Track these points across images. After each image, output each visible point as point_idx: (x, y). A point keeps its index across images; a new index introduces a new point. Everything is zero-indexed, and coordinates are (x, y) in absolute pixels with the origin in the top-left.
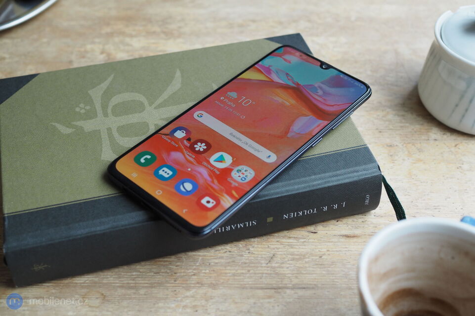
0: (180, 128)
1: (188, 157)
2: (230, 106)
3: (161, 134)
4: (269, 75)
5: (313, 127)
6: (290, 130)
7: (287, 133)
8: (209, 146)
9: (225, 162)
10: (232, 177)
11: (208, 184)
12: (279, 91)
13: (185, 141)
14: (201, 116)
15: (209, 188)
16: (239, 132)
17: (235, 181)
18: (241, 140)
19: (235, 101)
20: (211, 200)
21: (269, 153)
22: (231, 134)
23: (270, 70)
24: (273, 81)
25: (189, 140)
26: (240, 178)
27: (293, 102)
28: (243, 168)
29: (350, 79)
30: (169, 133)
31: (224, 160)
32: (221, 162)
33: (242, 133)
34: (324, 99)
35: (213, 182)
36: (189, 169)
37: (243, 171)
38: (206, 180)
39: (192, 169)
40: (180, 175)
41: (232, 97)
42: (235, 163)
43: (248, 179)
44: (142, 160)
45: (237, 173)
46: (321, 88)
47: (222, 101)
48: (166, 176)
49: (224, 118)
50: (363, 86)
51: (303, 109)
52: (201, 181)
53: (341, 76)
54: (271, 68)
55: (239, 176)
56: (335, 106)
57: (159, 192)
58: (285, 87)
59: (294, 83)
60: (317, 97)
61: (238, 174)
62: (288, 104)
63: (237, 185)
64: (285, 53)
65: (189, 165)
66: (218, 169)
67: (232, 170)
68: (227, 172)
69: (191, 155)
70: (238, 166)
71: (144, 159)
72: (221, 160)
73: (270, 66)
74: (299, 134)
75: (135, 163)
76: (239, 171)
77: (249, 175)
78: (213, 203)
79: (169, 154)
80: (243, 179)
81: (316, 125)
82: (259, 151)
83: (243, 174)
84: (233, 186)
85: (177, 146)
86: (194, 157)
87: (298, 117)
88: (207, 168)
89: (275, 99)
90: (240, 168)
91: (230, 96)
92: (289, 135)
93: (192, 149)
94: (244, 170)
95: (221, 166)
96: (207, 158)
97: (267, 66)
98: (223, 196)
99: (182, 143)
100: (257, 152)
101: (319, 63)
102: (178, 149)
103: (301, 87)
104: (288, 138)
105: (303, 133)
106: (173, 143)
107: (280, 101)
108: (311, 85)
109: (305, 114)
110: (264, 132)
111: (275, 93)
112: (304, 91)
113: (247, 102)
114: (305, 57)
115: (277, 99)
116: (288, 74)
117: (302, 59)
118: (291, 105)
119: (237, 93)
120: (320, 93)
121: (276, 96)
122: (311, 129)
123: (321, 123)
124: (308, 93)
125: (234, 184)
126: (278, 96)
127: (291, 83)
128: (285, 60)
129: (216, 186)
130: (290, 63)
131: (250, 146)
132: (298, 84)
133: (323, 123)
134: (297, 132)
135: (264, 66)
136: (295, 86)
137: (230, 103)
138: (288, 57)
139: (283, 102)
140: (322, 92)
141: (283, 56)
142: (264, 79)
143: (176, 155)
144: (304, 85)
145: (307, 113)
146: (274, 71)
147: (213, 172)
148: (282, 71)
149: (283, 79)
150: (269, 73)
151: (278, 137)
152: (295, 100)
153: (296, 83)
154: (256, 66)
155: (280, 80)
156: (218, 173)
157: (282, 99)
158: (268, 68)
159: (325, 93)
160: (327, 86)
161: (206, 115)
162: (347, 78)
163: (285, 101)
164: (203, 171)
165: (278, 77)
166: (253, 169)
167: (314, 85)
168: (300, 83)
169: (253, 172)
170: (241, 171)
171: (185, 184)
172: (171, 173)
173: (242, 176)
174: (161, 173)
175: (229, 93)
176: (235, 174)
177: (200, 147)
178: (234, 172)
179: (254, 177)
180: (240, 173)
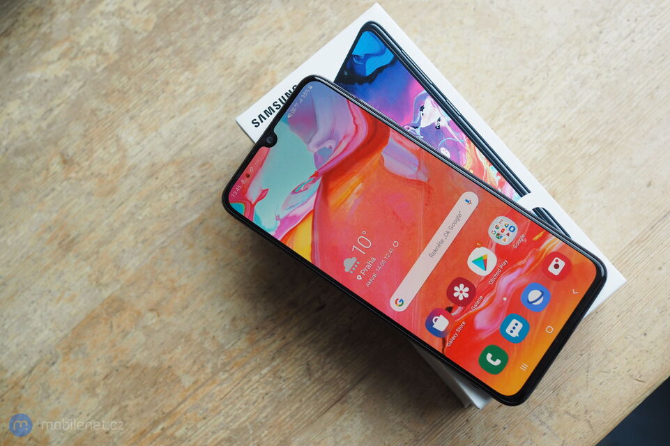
0: (429, 325)
1: (482, 305)
2: (374, 266)
3: (443, 350)
4: (299, 218)
5: (405, 149)
6: (414, 179)
7: (419, 183)
8: (457, 282)
9: (486, 255)
10: (511, 243)
11: (527, 272)
12: (333, 201)
13: (453, 314)
14: (401, 300)
15: (532, 269)
16: (424, 248)
17: (517, 239)
18: (442, 241)
19: (362, 260)
20: (554, 263)
21: (461, 203)
22: (431, 255)
23: (287, 217)
24: (313, 211)
25: (450, 310)
26: (511, 233)
27: (355, 179)
28: (492, 232)
29: (295, 104)
30: (441, 341)
31: (482, 257)
32: (485, 262)
33: (427, 241)
34: (344, 137)
35: (523, 266)
36: (505, 299)
37: (499, 231)
38: (520, 275)
39: (504, 296)
40: (516, 306)
41: (356, 264)
42: (485, 241)
43: (511, 223)
44: (498, 362)
45: (503, 238)
46: (319, 145)
47: (366, 278)
48: (520, 326)
49: (402, 268)
50: (310, 86)
51: (368, 164)
52: (524, 280)
53: (289, 116)
54: (281, 217)
55: (508, 234)
56: (357, 123)
57: (549, 329)
58: (324, 193)
59: (314, 181)
60: (337, 150)
61: (504, 235)
62: (360, 186)
63: (523, 236)
64: (243, 197)
65: (496, 301)
66: (499, 263)
67: (498, 245)
68: (501, 252)
69: (478, 302)
70: (490, 238)
71: (495, 361)
72: (481, 261)
73: (277, 218)
74: (419, 168)
75: (500, 374)
76: (498, 236)
77: (503, 223)
78: (557, 261)
79: (481, 331)
80: (512, 229)
81: (400, 147)
82: (460, 215)
83: (503, 230)
84: (526, 241)
85: (464, 323)
86: (481, 297)
87: (387, 171)
88: (498, 276)
89: (351, 204)
90: (493, 236)
91: (354, 267)
92: (423, 178)
93: (466, 303)
94: (496, 230)
95: (492, 261)
96: (482, 279)
97: (279, 222)
98: (544, 251)
99: (457, 317)
100: (461, 218)
101: (264, 149)
102: (470, 321)
103: (320, 171)
104: (428, 181)
105: (417, 162)
106: (459, 330)
107: (356, 197)
108: (316, 158)
109: (379, 162)
110: (422, 213)
111: (340, 206)
112: (329, 166)
113: (363, 243)
114: (250, 169)
115: (352, 201)
116: (294, 192)
117: (255, 173)
118: (363, 182)
119: (346, 258)
120: (332, 143)
121: (346, 203)
122: (409, 152)
123: (395, 140)
124: (333, 159)
125: (522, 239)
126: (344, 201)
127: (313, 185)
128: (260, 198)
129: (528, 261)
130: (267, 190)
131: (451, 227)
132: (316, 175)
133: (393, 136)
134: (416, 169)
135: (279, 227)
136: (321, 178)
137: (369, 266)
138: (253, 194)
139: (358, 193)
140: (329, 141)
141: (250, 202)
142: (309, 223)
143: (481, 321)
144: (317, 167)
145: (375, 159)
146: (289, 211)
147: (505, 268)
148: (287, 200)
149: (306, 198)
150: (295, 218)
151: (429, 193)
152: (352, 176)
153: (313, 178)
154: (279, 239)
155: (307, 202)
156: (505, 262)
157: (350, 194)
158: (283, 221)
159: (331, 136)
160: (314, 134)
161: (398, 294)
162: (293, 109)
163: (355, 191)
164: (505, 281)
165: (303, 204)
166: (493, 219)
167: (313, 154)
168: (313, 173)
169: (497, 221)
170: (498, 234)
171: (530, 300)
172: (514, 321)
173: (507, 231)
174: (515, 334)
175: (347, 270)
176: (504, 240)
177: (461, 292)
178: (502, 242)
179: (506, 216)
180: (502, 234)
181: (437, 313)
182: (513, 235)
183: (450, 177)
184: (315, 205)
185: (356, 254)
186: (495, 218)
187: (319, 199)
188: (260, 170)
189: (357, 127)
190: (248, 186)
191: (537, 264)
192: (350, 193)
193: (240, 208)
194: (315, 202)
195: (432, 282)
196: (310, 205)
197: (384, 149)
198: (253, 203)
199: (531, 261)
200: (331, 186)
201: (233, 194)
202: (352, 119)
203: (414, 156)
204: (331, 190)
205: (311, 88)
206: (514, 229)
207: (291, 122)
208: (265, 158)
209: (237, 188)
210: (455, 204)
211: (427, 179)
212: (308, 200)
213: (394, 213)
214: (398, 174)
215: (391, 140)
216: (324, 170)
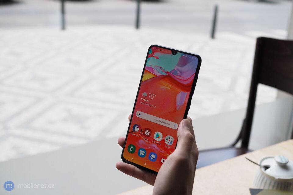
1: (145, 140)
2: (146, 102)
3: (130, 132)
5: (185, 99)
6: (177, 105)
7: (175, 107)
8: (150, 130)
9: (160, 137)
10: (166, 144)
11: (159, 152)
12: (162, 82)
13: (140, 132)
14: (139, 114)
15: (161, 153)
17: (168, 145)
18: (160, 121)
19: (147, 98)
21: (174, 124)
22: (155, 119)
23: (152, 68)
24: (157, 76)
25: (141, 131)
27: (170, 86)
28: (168, 137)
29: (188, 56)
30: (132, 131)
32: (158, 137)
33: (159, 117)
34: (182, 77)
35: (160, 150)
36: (149, 147)
38: (157, 150)
40: (149, 152)
41: (146, 96)
42: (164, 136)
43: (172, 142)
44: (131, 150)
46: (178, 70)
47: (143, 101)
48: (143, 154)
49: (148, 111)
51: (176, 88)
52: (156, 152)
53: (184, 55)
54: (152, 67)
55: (169, 142)
56: (189, 80)
57: (145, 164)
58: (163, 77)
59: (166, 73)
60: (177, 77)
61: (168, 141)
62: (169, 88)
64: (154, 51)
65: (148, 145)
66: (159, 142)
67: (164, 140)
69: (146, 139)
72: (158, 136)
73: (151, 66)
74: (181, 106)
75: (128, 152)
76: (167, 139)
77: (172, 140)
79: (138, 142)
80: (171, 143)
81: (185, 97)
83: (169, 140)
84: (168, 149)
85: (139, 136)
86: (148, 139)
87: (176, 96)
88: (155, 143)
89: (162, 88)
90: (166, 138)
91: (144, 96)
92: (178, 108)
93: (145, 135)
95: (159, 140)
96: (153, 138)
97: (150, 66)
98: (167, 155)
99: (140, 134)
100: (169, 125)
101: (171, 52)
102: (140, 138)
104: (177, 111)
105: (182, 104)
106: (137, 135)
108: (173, 70)
109: (178, 92)
110: (167, 112)
111: (161, 84)
112: (172, 76)
113: (152, 96)
114: (163, 50)
115: (163, 87)
116: (161, 67)
117: (162, 52)
119: (146, 92)
120: (179, 74)
122: (184, 101)
123: (187, 94)
124: (174, 76)
125: (169, 147)
126: (163, 85)
127: (165, 73)
128: (156, 57)
129: (163, 151)
130: (159, 58)
131: (165, 123)
132: (168, 73)
134: (180, 105)
135: (149, 67)
136: (167, 74)
137: (146, 100)
138: (156, 54)
139: (166, 88)
141: (153, 55)
142: (153, 76)
143: (141, 141)
144: (170, 72)
145: (179, 90)
146: (154, 68)
147: (158, 144)
148: (158, 66)
149: (160, 72)
150: (153, 71)
151: (173, 112)
154: (145, 69)
155: (159, 73)
156: (160, 144)
158: (151, 68)
159: (181, 72)
160: (180, 67)
161: (141, 113)
162: (186, 56)
163: (167, 87)
164: (154, 145)
165: (158, 72)
166: (172, 136)
167: (174, 69)
168: (168, 71)
169: (172, 138)
170: (168, 139)
171: (151, 155)
172: (144, 152)
173: (169, 141)
174: (141, 153)
175: (143, 94)
176: (167, 142)
177: (147, 133)
178: (166, 141)
179: (174, 140)
180: (168, 140)
181: (139, 127)
182: (169, 144)
183: (180, 117)
184: (159, 76)
185: (148, 95)
186: (173, 136)
187: (161, 76)
188: (164, 53)
189: (187, 80)
190: (158, 52)
191: (162, 154)
192: (166, 86)
193: (151, 52)
195: (147, 122)
196: (158, 74)
197: (183, 92)
198: (153, 56)
199: (163, 152)
201: (154, 48)
202: (189, 77)
203: (184, 103)
204: (165, 80)
205: (195, 59)
207: (182, 57)
209: (156, 49)
210: (173, 122)
214: (176, 100)
215: (186, 93)
216: (170, 74)
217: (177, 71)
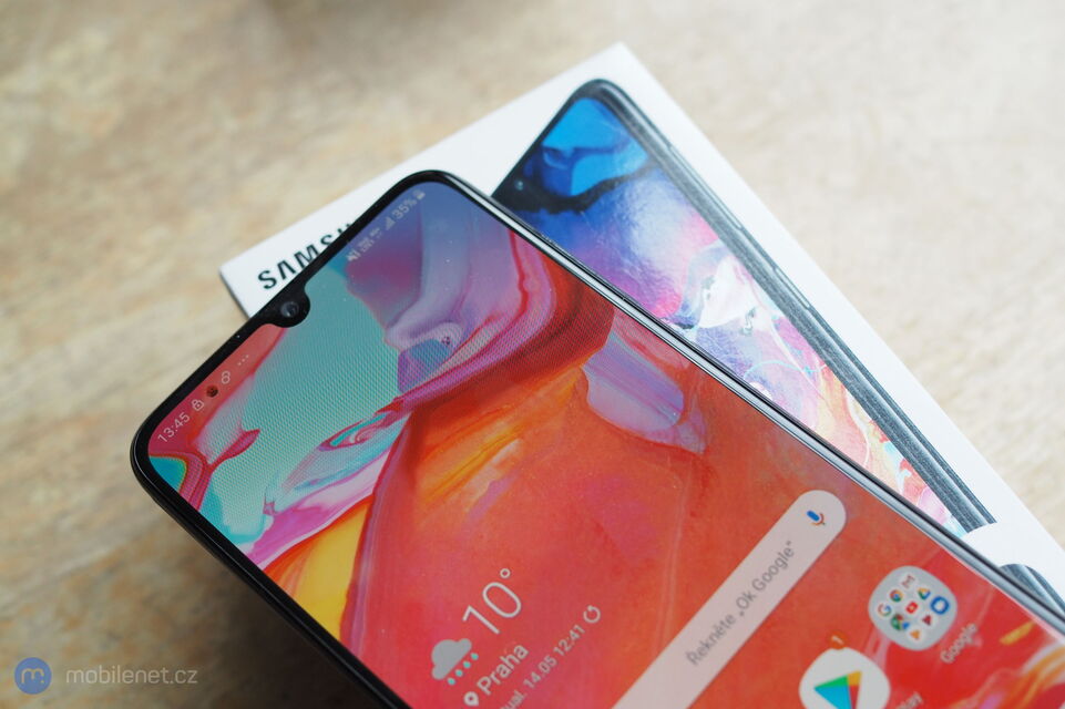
2: (521, 673)
4: (327, 513)
5: (649, 365)
6: (666, 442)
7: (680, 454)
9: (858, 677)
12: (431, 478)
16: (675, 633)
17: (953, 634)
18: (730, 620)
19: (487, 649)
21: (795, 515)
22: (693, 658)
23: (294, 510)
24: (370, 501)
26: (935, 618)
27: (501, 427)
28: (879, 608)
29: (373, 230)
31: (845, 678)
32: (855, 691)
33: (686, 614)
34: (488, 321)
37: (900, 607)
41: (467, 658)
42: (859, 634)
43: (938, 588)
45: (911, 629)
46: (414, 333)
50: (419, 193)
51: (541, 393)
53: (351, 258)
54: (280, 507)
55: (927, 620)
56: (528, 288)
58: (410, 456)
59: (387, 423)
60: (464, 350)
61: (916, 621)
62: (512, 447)
63: (972, 628)
64: (186, 446)
66: (895, 701)
67: (895, 649)
68: (904, 668)
70: (872, 626)
73: (269, 509)
74: (684, 414)
76: (898, 622)
77: (915, 587)
80: (940, 606)
81: (635, 354)
82: (788, 553)
83: (912, 607)
84: (979, 643)
87: (593, 415)
89: (480, 493)
90: (880, 620)
91: (460, 666)
92: (691, 442)
94: (893, 605)
95: (876, 691)
97: (269, 521)
98: (1034, 675)
100: (790, 561)
101: (269, 330)
103: (409, 399)
104: (707, 451)
105: (679, 399)
107: (497, 475)
108: (403, 362)
109: (574, 391)
110: (679, 535)
111: (447, 494)
112: (434, 388)
113: (498, 601)
114: (223, 376)
115: (480, 486)
116: (326, 445)
117: (233, 388)
118: (521, 436)
119: (440, 639)
120: (452, 332)
121: (465, 487)
122: (659, 372)
123: (626, 340)
124: (447, 373)
125: (969, 637)
126: (459, 484)
127: (382, 432)
128: (233, 451)
129: (985, 702)
130: (256, 432)
131: (761, 584)
132: (395, 408)
133: (621, 328)
134: (675, 416)
135: (268, 534)
136: (405, 419)
137: (505, 669)
138: (215, 439)
139: (502, 464)
140: (447, 326)
141: (203, 459)
142: (350, 534)
144: (401, 389)
145: (565, 380)
146: (303, 493)
148: (305, 464)
149: (357, 464)
150: (317, 513)
151: (705, 483)
152: (495, 418)
153: (385, 414)
154: (262, 566)
155: (362, 473)
156: (916, 699)
157: (480, 466)
158: (281, 519)
159: (451, 316)
160: (411, 305)
162: (365, 242)
163: (496, 459)
165: (346, 479)
166: (885, 572)
167: (398, 354)
168: (388, 401)
169: (903, 573)
170: (898, 617)
173: (923, 610)
175: (438, 673)
176: (916, 635)
178: (907, 640)
179: (925, 568)
180: (909, 617)
182: (942, 624)
183: (769, 448)
184: (377, 485)
185: (473, 630)
186: (891, 569)
187: (391, 470)
188: (248, 382)
189: (526, 296)
190: (209, 418)
192: (482, 463)
193: (173, 471)
194: (381, 478)
196: (365, 483)
197: (593, 359)
198: (210, 462)
199: (993, 704)
200: (432, 438)
201: (165, 433)
202: (516, 276)
203: (672, 383)
204: (433, 448)
205: (421, 196)
206: (947, 606)
207: (360, 276)
208: (266, 354)
209: (180, 419)
210: (776, 519)
211: (702, 448)
212: (363, 468)
213: (599, 529)
214: (624, 427)
215: (613, 338)
216: (418, 395)
217: (422, 338)
